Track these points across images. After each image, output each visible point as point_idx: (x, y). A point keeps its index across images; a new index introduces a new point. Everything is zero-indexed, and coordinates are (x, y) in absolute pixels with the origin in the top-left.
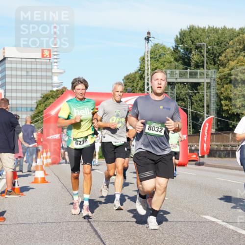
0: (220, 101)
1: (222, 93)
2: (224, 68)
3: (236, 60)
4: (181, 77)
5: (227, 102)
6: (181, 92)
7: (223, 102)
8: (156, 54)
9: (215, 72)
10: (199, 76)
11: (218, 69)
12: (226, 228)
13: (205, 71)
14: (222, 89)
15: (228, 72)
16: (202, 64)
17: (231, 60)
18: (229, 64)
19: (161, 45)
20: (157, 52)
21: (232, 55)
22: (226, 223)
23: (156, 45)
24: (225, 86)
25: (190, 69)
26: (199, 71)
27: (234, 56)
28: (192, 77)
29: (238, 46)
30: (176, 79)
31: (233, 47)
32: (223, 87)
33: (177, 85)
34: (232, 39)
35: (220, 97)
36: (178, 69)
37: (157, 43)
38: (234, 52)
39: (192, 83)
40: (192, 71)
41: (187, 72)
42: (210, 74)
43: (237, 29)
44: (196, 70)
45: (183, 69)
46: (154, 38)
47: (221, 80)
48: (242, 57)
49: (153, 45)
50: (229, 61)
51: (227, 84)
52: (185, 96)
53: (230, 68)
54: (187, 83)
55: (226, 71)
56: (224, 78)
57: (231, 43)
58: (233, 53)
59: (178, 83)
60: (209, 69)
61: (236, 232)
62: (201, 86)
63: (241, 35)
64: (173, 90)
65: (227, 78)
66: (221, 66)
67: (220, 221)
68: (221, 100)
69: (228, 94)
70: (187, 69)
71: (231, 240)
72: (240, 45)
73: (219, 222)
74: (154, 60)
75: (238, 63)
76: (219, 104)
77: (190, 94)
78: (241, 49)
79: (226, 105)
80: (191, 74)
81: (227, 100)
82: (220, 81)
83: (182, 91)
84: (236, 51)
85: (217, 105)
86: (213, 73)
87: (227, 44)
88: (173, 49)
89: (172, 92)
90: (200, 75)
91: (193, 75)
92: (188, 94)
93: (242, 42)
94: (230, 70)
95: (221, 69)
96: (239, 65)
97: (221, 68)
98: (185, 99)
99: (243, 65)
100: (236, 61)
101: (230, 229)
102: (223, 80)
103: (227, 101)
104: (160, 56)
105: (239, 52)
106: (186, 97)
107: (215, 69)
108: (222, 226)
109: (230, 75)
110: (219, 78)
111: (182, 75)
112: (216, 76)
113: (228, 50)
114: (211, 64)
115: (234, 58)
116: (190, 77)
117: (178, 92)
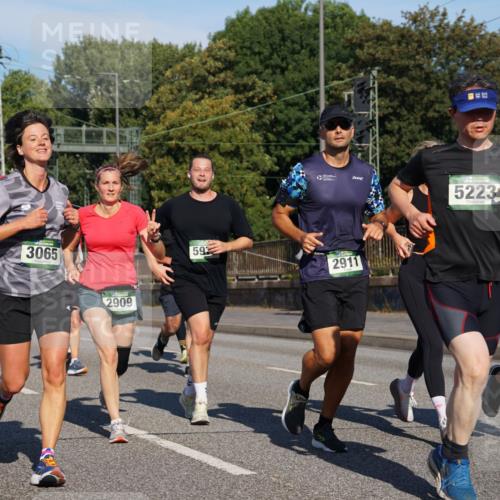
0: (149, 192)
1: (152, 175)
2: (156, 123)
3: (178, 107)
4: (69, 141)
5: (163, 194)
6: (69, 173)
7: (154, 193)
8: (14, 92)
9: (137, 131)
10: (105, 139)
11: (144, 125)
12: (155, 447)
13: (117, 130)
14: (153, 167)
15: (163, 132)
16: (110, 116)
17: (168, 108)
18: (165, 117)
19: (26, 74)
20: (17, 88)
21: (171, 97)
22: (155, 437)
23: (15, 74)
24: (158, 161)
25: (88, 126)
26: (105, 130)
27: (175, 100)
28: (92, 142)
29: (182, 82)
30: (59, 145)
31: (172, 83)
32: (154, 162)
33: (61, 158)
34: (171, 67)
35: (147, 184)
36: (62, 124)
37: (16, 69)
38: (176, 92)
39: (92, 154)
40: (91, 128)
41: (81, 131)
42: (128, 137)
43: (181, 46)
44: (100, 128)
45: (73, 125)
46: (10, 59)
47: (150, 149)
48: (190, 103)
49: (7, 73)
50: (164, 109)
51: (162, 156)
52: (76, 182)
53: (167, 123)
54: (81, 154)
55: (160, 130)
56: (156, 145)
57: (168, 73)
58: (172, 93)
59: (62, 154)
60: (126, 126)
61: (174, 452)
62: (110, 161)
63: (187, 59)
64: (52, 169)
65: (161, 145)
66: (150, 119)
67: (143, 432)
68: (151, 188)
69: (164, 177)
70: (80, 125)
71: (162, 469)
72: (186, 79)
73: (142, 434)
74: (10, 106)
75: (182, 115)
76: (147, 197)
77: (88, 176)
78: (188, 87)
79: (160, 199)
80: (89, 135)
81: (161, 189)
82: (147, 150)
83: (71, 171)
84: (180, 91)
85: (143, 199)
86: (134, 134)
87: (161, 77)
88: (50, 84)
89: (51, 172)
90: (108, 137)
91: (93, 137)
92: (83, 176)
93: (189, 72)
94: (168, 129)
95: (150, 125)
96: (184, 118)
97: (150, 123)
98: (78, 188)
99: (192, 118)
100: (178, 111)
101: (162, 448)
102: (154, 149)
103: (163, 192)
104: (23, 97)
105: (184, 93)
106: (79, 183)
107: (138, 125)
108: (147, 442)
109: (168, 138)
110: (146, 145)
111: (70, 138)
112: (139, 140)
113: (162, 89)
114: (129, 115)
115: (175, 104)
116: (87, 142)
117: (64, 171)
